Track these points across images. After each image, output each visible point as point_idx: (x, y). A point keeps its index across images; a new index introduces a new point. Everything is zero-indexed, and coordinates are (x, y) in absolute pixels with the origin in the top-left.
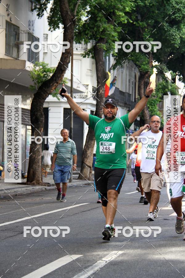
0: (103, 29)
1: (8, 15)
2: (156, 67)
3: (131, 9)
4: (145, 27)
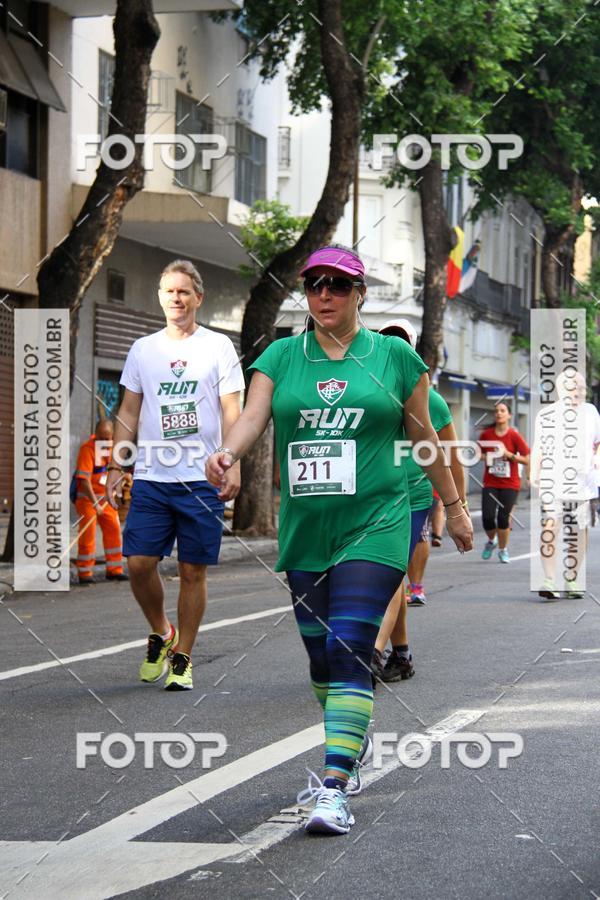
0: (440, 107)
1: (183, 76)
2: (591, 212)
3: (519, 52)
4: (560, 102)
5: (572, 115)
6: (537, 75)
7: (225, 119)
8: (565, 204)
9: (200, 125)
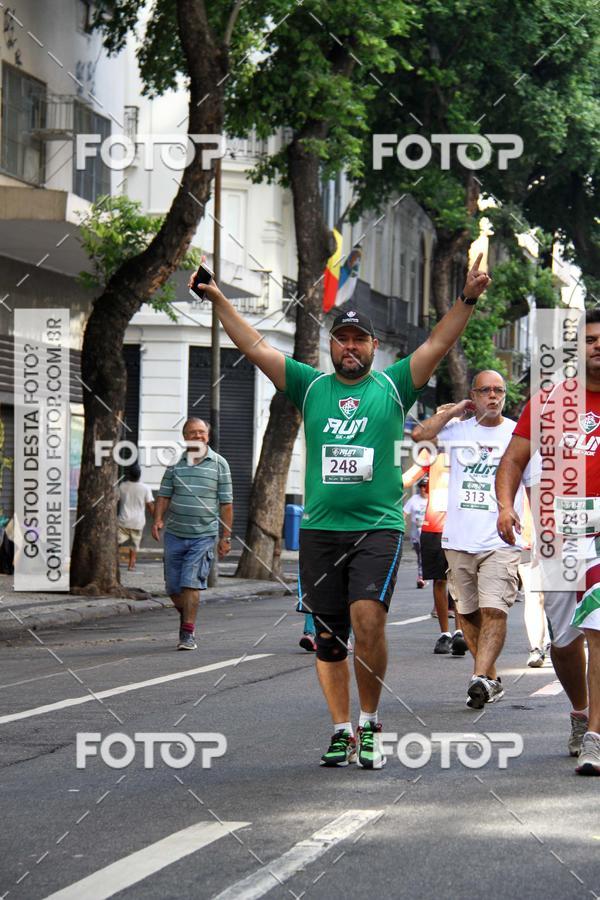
0: (317, 90)
1: (10, 44)
2: (488, 213)
3: (408, 27)
4: (453, 85)
5: (468, 101)
6: (427, 52)
7: (61, 97)
8: (459, 204)
9: (31, 103)
